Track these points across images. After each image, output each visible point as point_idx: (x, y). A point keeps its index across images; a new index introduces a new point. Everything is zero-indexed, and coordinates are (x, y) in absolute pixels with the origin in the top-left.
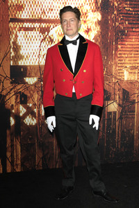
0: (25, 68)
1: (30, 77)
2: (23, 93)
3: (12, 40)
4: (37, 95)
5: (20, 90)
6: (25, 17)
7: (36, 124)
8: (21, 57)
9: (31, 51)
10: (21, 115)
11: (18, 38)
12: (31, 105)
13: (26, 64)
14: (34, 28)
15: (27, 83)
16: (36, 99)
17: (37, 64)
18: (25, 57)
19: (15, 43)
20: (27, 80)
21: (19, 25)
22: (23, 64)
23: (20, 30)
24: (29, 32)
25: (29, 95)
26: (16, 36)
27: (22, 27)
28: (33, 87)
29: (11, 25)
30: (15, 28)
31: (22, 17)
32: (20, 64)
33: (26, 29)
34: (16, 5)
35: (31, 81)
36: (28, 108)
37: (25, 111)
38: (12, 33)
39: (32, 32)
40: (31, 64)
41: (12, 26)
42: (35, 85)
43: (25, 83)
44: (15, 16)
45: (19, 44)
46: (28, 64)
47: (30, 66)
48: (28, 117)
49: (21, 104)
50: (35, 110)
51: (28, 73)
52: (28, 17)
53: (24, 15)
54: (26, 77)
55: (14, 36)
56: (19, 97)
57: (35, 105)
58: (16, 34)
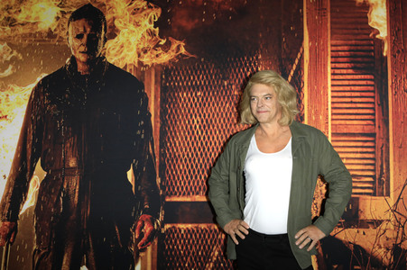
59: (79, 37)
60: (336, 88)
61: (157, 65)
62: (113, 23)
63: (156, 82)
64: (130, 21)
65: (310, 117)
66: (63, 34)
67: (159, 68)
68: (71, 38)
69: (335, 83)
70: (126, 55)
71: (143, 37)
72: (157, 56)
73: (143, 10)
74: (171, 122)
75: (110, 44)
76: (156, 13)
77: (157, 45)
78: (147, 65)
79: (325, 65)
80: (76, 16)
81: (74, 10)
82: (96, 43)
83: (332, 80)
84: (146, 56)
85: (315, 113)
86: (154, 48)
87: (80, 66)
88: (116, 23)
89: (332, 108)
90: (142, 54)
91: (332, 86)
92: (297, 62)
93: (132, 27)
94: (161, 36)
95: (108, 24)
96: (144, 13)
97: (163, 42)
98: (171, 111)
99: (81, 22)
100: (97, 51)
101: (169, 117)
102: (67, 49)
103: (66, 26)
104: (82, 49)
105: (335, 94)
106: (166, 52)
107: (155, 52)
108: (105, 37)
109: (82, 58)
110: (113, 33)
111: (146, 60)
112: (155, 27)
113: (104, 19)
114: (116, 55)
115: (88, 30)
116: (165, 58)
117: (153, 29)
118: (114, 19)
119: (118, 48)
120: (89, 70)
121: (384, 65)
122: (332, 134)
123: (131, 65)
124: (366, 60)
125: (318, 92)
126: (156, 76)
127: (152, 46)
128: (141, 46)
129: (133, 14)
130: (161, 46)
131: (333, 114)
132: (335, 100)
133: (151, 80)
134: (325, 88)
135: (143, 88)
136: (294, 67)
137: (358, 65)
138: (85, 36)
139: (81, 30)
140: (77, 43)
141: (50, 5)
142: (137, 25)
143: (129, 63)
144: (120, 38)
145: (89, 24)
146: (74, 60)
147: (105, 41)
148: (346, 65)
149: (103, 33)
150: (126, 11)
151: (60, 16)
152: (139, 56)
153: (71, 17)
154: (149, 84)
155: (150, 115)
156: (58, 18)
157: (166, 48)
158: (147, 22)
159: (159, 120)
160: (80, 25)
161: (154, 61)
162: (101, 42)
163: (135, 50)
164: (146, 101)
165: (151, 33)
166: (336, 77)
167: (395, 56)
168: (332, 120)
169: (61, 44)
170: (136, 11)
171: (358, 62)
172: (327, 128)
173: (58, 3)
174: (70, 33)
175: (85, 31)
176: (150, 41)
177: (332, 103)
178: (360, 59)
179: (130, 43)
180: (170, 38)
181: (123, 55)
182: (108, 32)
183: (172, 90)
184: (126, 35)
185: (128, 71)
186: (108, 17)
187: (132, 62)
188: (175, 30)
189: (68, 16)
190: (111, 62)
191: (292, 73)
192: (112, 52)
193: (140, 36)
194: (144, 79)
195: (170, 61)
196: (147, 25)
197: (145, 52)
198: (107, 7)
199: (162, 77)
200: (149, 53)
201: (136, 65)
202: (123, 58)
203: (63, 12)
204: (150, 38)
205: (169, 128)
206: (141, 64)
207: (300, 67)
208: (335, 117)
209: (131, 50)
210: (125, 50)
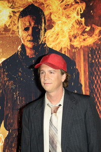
59: (26, 29)
61: (85, 47)
62: (50, 17)
63: (84, 60)
64: (62, 15)
66: (15, 28)
67: (86, 49)
68: (20, 30)
70: (61, 40)
71: (73, 26)
72: (84, 40)
73: (72, 5)
74: (98, 90)
75: (49, 33)
76: (82, 7)
77: (84, 32)
78: (77, 48)
80: (23, 14)
81: (21, 9)
82: (39, 33)
84: (76, 40)
86: (82, 34)
87: (28, 51)
88: (52, 17)
90: (73, 39)
93: (64, 19)
94: (86, 24)
95: (47, 18)
96: (73, 7)
97: (88, 29)
98: (97, 82)
99: (27, 18)
100: (40, 39)
101: (96, 86)
102: (18, 39)
103: (16, 22)
104: (29, 38)
106: (91, 36)
107: (83, 37)
108: (45, 29)
109: (29, 45)
110: (50, 25)
111: (76, 43)
112: (81, 18)
113: (44, 15)
114: (53, 41)
115: (33, 24)
116: (90, 41)
117: (80, 19)
118: (51, 14)
119: (54, 36)
120: (35, 54)
123: (65, 48)
126: (84, 55)
127: (80, 33)
128: (72, 33)
129: (65, 9)
130: (87, 32)
133: (80, 59)
135: (75, 64)
138: (31, 29)
139: (28, 24)
140: (25, 34)
141: (5, 7)
142: (68, 17)
143: (63, 46)
144: (56, 28)
145: (33, 19)
146: (23, 47)
147: (45, 31)
149: (43, 25)
150: (59, 7)
151: (12, 15)
152: (71, 40)
153: (20, 15)
154: (79, 62)
155: (81, 85)
156: (10, 17)
157: (91, 33)
158: (75, 14)
159: (88, 89)
160: (27, 21)
161: (82, 44)
162: (42, 32)
163: (67, 36)
164: (78, 75)
165: (79, 23)
169: (14, 36)
170: (67, 7)
173: (10, 5)
174: (20, 27)
175: (30, 25)
176: (78, 29)
179: (63, 32)
180: (93, 25)
181: (58, 41)
182: (47, 24)
183: (97, 66)
184: (60, 25)
185: (63, 53)
186: (46, 13)
187: (66, 46)
188: (97, 19)
189: (18, 15)
190: (51, 47)
192: (51, 39)
193: (71, 25)
194: (75, 58)
195: (94, 43)
196: (75, 16)
197: (75, 37)
198: (45, 5)
199: (88, 56)
200: (78, 38)
201: (69, 48)
202: (59, 43)
203: (14, 12)
204: (78, 26)
205: (96, 95)
206: (72, 46)
209: (65, 37)
210: (60, 37)
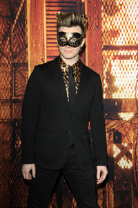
0: (120, 101)
1: (125, 112)
2: (117, 131)
3: (106, 70)
4: (133, 134)
5: (114, 127)
6: (120, 44)
7: (132, 168)
8: (115, 90)
9: (127, 82)
10: (115, 156)
11: (112, 68)
12: (126, 145)
13: (120, 97)
14: (130, 56)
15: (122, 119)
16: (132, 138)
17: (133, 97)
18: (120, 89)
19: (108, 73)
20: (122, 115)
21: (113, 53)
22: (117, 97)
23: (114, 59)
24: (125, 61)
25: (124, 133)
26: (110, 65)
27: (117, 55)
28: (128, 124)
29: (105, 53)
30: (109, 57)
31: (117, 44)
32: (114, 97)
33: (122, 58)
34: (111, 30)
35: (126, 116)
36: (122, 148)
37: (119, 151)
38: (105, 62)
39: (128, 61)
40: (127, 97)
41: (106, 55)
42: (131, 121)
43: (119, 119)
44: (109, 43)
45: (114, 74)
46: (123, 97)
47: (126, 100)
48: (122, 159)
49: (114, 143)
50: (131, 151)
51: (123, 107)
52: (124, 44)
53: (119, 42)
54: (120, 111)
55: (107, 66)
56: (112, 135)
57: (130, 144)
58: (110, 63)
60: (50, 25)
65: (32, 45)
69: (49, 21)
79: (42, 8)
83: (47, 19)
85: (36, 42)
89: (47, 39)
91: (47, 23)
92: (22, 5)
105: (49, 29)
121: (82, 8)
122: (48, 57)
124: (70, 5)
125: (37, 27)
131: (47, 43)
132: (49, 33)
134: (42, 24)
136: (20, 10)
137: (65, 8)
148: (56, 8)
166: (50, 17)
167: (90, 2)
168: (47, 47)
171: (65, 6)
172: (43, 52)
177: (47, 35)
178: (66, 4)
191: (18, 13)
207: (24, 9)
208: (49, 45)
